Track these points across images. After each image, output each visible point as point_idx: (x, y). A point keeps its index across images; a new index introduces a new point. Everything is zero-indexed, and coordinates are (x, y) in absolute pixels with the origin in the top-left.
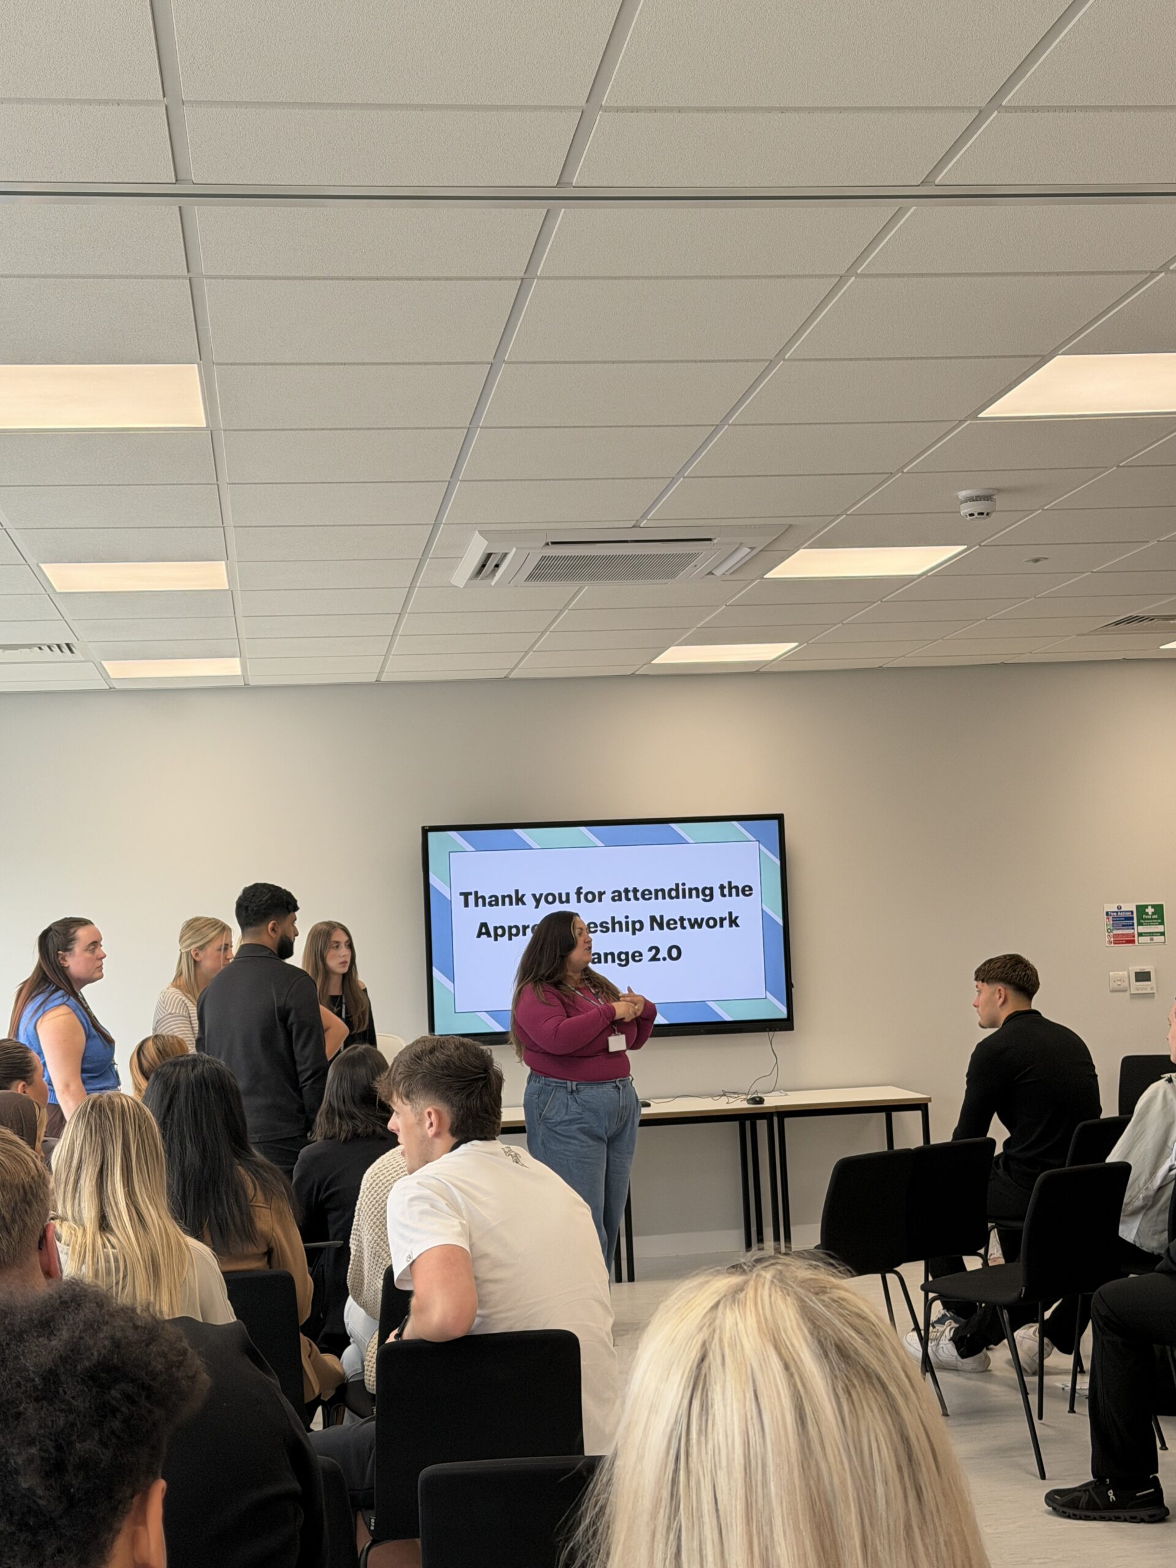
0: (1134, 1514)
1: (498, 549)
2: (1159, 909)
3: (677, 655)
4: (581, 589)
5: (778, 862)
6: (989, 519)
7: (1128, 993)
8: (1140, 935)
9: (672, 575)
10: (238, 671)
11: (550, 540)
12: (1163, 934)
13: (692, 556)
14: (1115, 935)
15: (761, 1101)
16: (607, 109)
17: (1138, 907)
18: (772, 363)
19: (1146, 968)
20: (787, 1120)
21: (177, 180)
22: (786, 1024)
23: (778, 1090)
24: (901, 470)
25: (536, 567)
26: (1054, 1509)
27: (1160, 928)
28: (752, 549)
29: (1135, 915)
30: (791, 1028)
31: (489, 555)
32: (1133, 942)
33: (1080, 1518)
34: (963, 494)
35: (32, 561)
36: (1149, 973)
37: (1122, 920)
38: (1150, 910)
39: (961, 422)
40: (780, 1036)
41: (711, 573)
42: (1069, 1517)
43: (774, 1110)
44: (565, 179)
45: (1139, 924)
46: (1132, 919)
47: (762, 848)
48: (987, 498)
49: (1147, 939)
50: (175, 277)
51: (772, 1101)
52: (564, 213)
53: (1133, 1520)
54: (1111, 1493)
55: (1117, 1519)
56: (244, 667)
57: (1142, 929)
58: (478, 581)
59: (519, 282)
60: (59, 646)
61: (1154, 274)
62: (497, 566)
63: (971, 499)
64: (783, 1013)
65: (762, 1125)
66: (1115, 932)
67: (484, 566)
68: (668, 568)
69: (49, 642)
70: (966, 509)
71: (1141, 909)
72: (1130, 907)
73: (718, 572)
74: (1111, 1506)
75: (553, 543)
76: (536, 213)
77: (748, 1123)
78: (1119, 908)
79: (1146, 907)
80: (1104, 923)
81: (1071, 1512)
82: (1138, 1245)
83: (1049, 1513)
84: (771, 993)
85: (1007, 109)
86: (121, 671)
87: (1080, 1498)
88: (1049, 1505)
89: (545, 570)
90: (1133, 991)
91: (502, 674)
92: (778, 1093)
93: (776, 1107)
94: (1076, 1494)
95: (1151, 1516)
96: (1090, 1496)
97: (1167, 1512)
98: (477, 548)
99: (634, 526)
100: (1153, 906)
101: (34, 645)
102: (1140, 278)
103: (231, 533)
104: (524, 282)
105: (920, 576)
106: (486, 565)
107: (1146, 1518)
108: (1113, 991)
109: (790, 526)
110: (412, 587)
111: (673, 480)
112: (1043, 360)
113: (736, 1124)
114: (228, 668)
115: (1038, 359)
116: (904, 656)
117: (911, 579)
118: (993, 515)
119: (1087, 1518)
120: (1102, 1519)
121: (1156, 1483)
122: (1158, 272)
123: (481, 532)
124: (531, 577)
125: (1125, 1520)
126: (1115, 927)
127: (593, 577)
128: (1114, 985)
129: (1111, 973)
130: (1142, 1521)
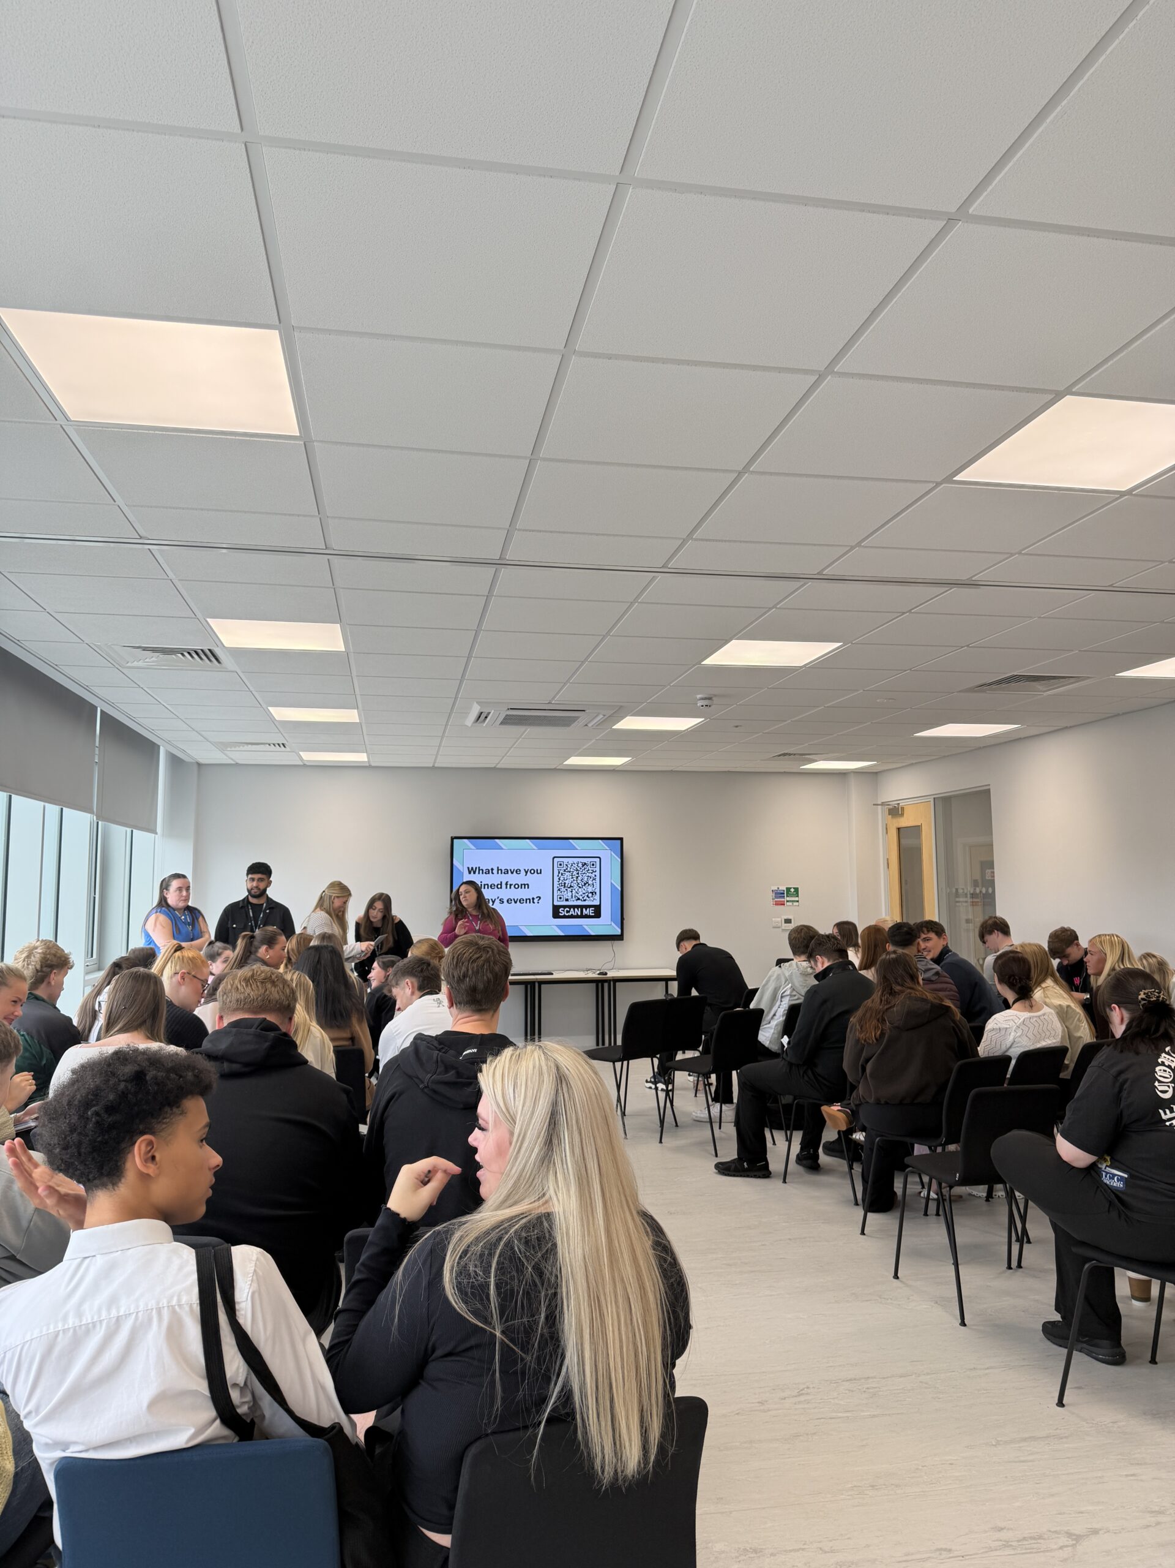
0: (755, 1174)
1: (486, 711)
2: (796, 890)
3: (574, 761)
4: (526, 731)
5: (620, 860)
6: (711, 708)
7: (780, 929)
8: (787, 901)
9: (569, 725)
10: (366, 760)
11: (509, 708)
12: (798, 901)
13: (578, 718)
14: (776, 901)
15: (606, 974)
16: (519, 530)
17: (787, 888)
18: (604, 637)
19: (790, 917)
20: (617, 984)
21: (326, 548)
22: (620, 937)
23: (615, 969)
24: (669, 684)
25: (504, 719)
26: (719, 1171)
27: (797, 899)
28: (604, 715)
29: (785, 892)
30: (623, 940)
31: (482, 713)
32: (784, 904)
33: (731, 1176)
34: (699, 696)
35: (264, 706)
36: (791, 920)
37: (779, 894)
38: (792, 890)
39: (694, 665)
40: (616, 943)
41: (586, 725)
42: (726, 1175)
43: (612, 979)
44: (502, 557)
45: (787, 896)
46: (784, 894)
47: (612, 853)
48: (710, 699)
49: (790, 904)
50: (328, 588)
51: (611, 974)
52: (503, 571)
53: (755, 1177)
54: (745, 1164)
55: (748, 1176)
56: (368, 758)
57: (788, 899)
58: (477, 724)
59: (486, 597)
60: (279, 744)
61: (770, 609)
62: (486, 717)
63: (702, 699)
64: (618, 932)
65: (606, 985)
66: (776, 900)
67: (479, 717)
68: (566, 722)
69: (274, 742)
70: (700, 704)
71: (788, 889)
72: (783, 888)
73: (590, 725)
74: (745, 1170)
75: (511, 709)
76: (491, 570)
77: (600, 985)
78: (778, 888)
79: (791, 888)
80: (771, 895)
81: (726, 1172)
82: (770, 1048)
83: (716, 1173)
84: (614, 922)
85: (696, 540)
86: (308, 756)
87: (731, 1166)
88: (716, 1169)
89: (508, 721)
90: (783, 928)
91: (493, 766)
92: (615, 970)
93: (613, 977)
94: (730, 1164)
95: (764, 1175)
96: (736, 1166)
97: (770, 1173)
98: (475, 710)
99: (549, 703)
100: (794, 888)
101: (267, 744)
102: (765, 610)
103: (359, 698)
104: (488, 598)
105: (684, 731)
106: (481, 717)
107: (761, 1176)
108: (774, 927)
109: (621, 706)
110: (446, 725)
111: (565, 684)
112: (727, 642)
113: (594, 985)
114: (361, 757)
115: (724, 641)
116: (681, 766)
117: (680, 732)
118: (713, 707)
119: (734, 1176)
120: (741, 1176)
121: (766, 1160)
122: (772, 608)
123: (477, 702)
124: (502, 723)
125: (752, 1177)
126: (776, 897)
127: (530, 724)
128: (774, 925)
129: (773, 919)
130: (759, 1177)
